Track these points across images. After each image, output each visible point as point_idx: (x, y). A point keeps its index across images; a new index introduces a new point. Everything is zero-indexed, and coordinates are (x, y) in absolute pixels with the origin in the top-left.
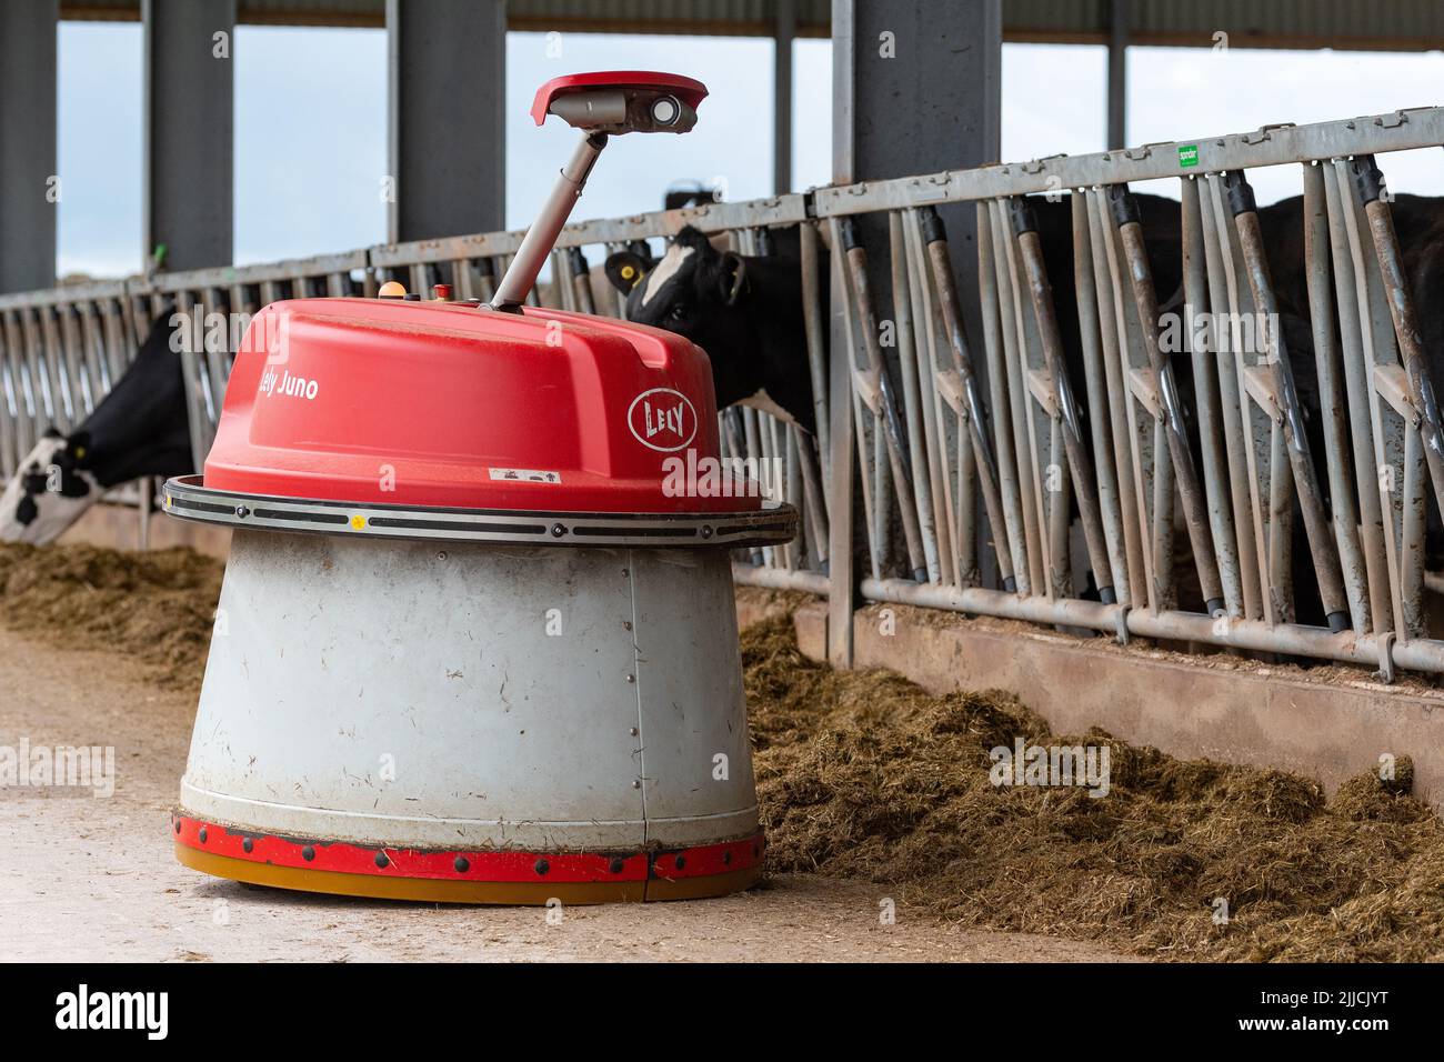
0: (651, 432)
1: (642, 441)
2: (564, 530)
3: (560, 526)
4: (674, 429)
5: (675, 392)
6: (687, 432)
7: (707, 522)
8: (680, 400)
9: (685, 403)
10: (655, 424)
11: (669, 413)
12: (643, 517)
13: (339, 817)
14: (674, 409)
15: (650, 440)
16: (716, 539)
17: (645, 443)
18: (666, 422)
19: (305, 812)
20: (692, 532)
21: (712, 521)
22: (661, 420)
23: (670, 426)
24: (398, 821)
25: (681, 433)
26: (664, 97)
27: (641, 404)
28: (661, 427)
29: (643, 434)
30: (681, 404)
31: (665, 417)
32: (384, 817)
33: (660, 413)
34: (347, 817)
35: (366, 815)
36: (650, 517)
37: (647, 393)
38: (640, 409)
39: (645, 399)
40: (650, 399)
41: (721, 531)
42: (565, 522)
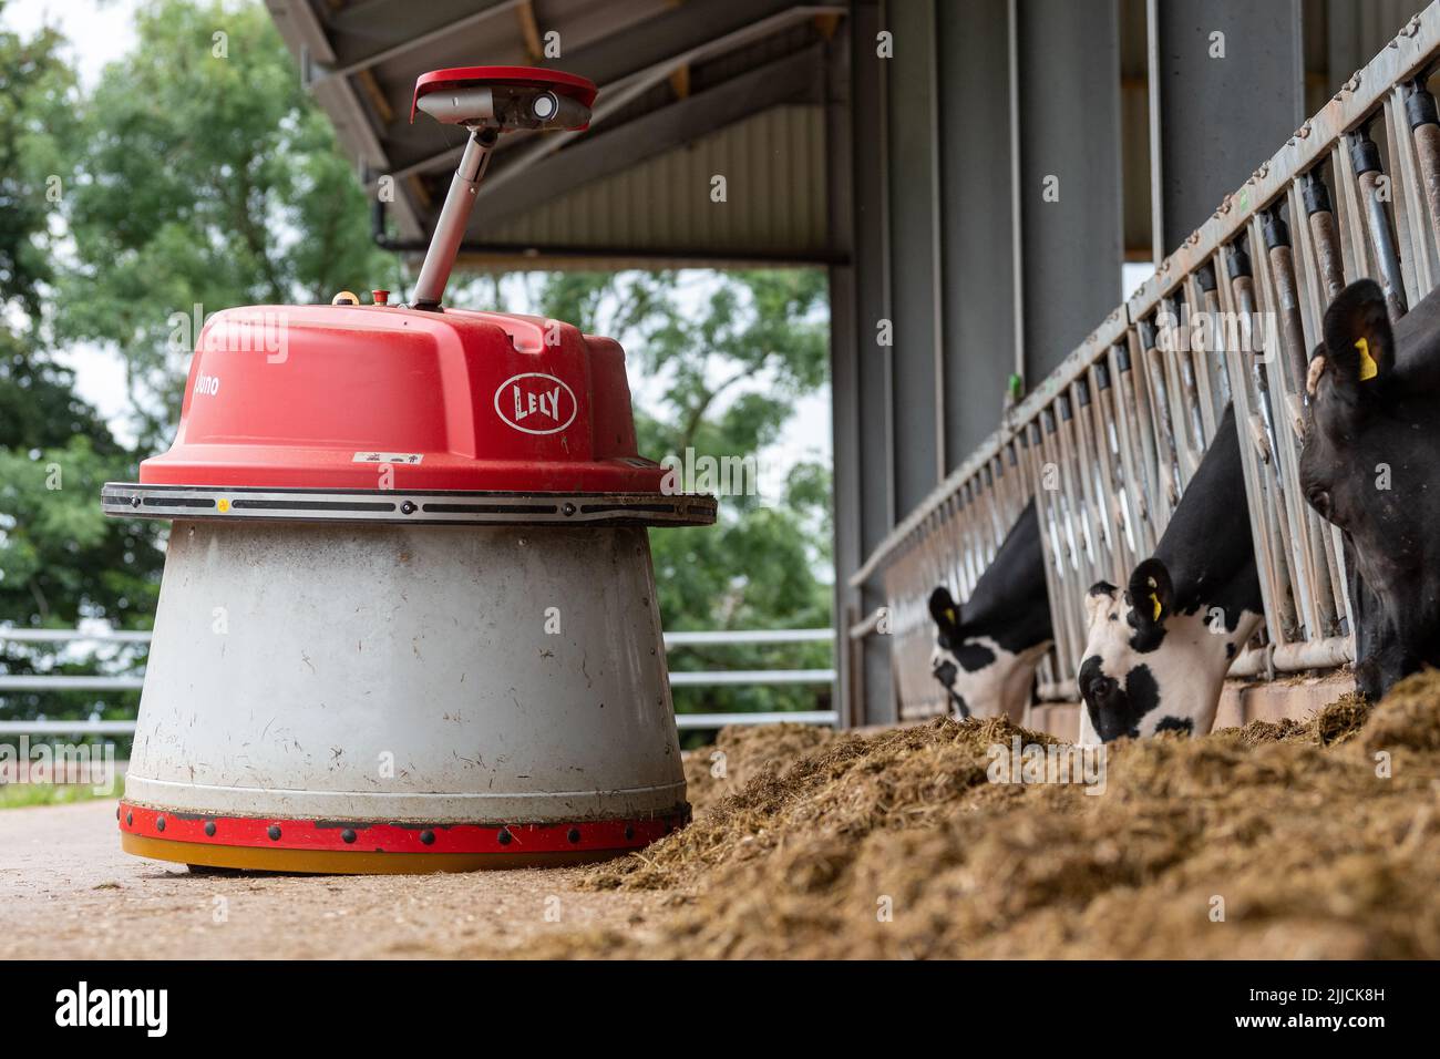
0: (520, 415)
1: (510, 423)
2: (414, 508)
3: (410, 503)
4: (548, 413)
5: (552, 378)
6: (564, 416)
7: (569, 500)
8: (556, 384)
9: (562, 389)
10: (525, 407)
11: (542, 397)
12: (497, 495)
13: (455, 799)
14: (549, 393)
15: (519, 423)
16: (579, 517)
17: (514, 426)
18: (538, 406)
19: (417, 798)
20: (553, 510)
21: (574, 499)
22: (532, 403)
23: (543, 409)
24: (514, 798)
25: (556, 416)
26: (544, 93)
27: (509, 389)
28: (532, 410)
29: (511, 415)
30: (557, 390)
31: (537, 401)
32: (501, 795)
33: (531, 396)
34: (465, 798)
35: (483, 795)
36: (504, 495)
37: (517, 378)
38: (509, 391)
39: (515, 383)
40: (521, 383)
41: (585, 509)
42: (415, 500)
